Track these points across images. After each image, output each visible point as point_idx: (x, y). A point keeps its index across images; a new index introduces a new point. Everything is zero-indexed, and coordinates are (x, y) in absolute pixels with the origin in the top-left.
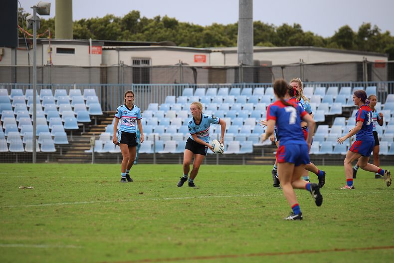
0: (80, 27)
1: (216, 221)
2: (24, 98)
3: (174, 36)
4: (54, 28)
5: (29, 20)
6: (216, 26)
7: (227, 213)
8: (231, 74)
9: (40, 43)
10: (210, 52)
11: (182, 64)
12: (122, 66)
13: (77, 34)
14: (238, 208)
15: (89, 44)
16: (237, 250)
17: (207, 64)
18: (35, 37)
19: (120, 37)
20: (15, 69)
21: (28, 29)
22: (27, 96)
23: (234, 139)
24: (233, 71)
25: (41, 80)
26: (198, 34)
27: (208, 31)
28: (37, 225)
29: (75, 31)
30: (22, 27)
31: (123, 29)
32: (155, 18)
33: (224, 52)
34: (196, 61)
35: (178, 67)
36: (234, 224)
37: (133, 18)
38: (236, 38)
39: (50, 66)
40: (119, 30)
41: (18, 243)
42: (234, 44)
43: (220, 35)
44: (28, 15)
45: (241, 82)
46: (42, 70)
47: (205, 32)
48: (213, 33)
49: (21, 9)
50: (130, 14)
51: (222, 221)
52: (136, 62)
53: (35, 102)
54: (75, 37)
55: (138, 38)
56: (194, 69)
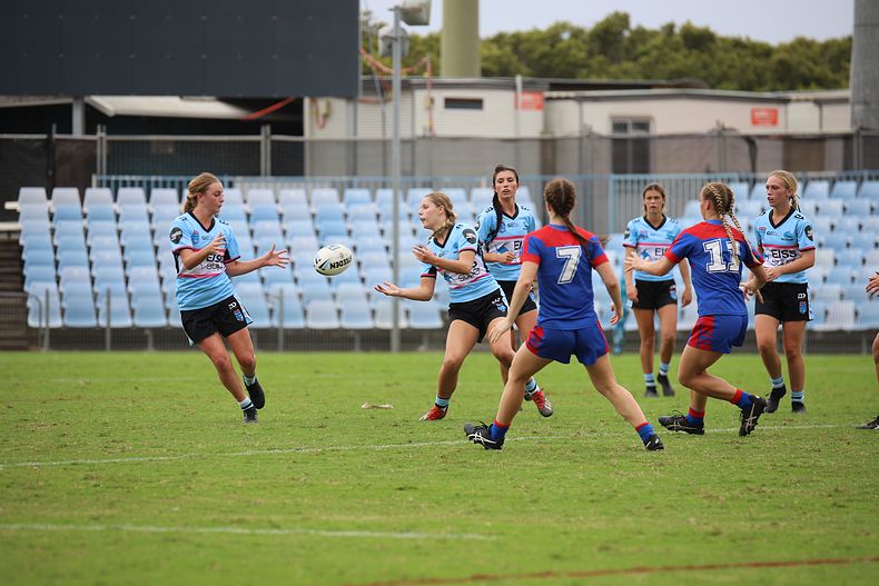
0: (495, 51)
1: (799, 482)
2: (373, 208)
3: (705, 66)
4: (438, 54)
5: (385, 38)
6: (802, 44)
7: (824, 464)
8: (835, 151)
9: (407, 87)
10: (786, 101)
11: (724, 129)
12: (588, 137)
13: (488, 65)
14: (848, 454)
15: (513, 87)
16: (848, 548)
17: (779, 129)
18: (397, 74)
19: (584, 71)
20: (353, 146)
21: (384, 56)
22: (380, 205)
23: (842, 297)
24: (840, 145)
25: (408, 168)
26: (759, 63)
27: (783, 56)
28: (401, 489)
29: (485, 59)
30: (368, 51)
31: (591, 54)
32: (664, 28)
33: (819, 103)
34: (755, 122)
35: (713, 137)
36: (840, 489)
37: (614, 30)
38: (847, 70)
39: (430, 138)
40: (582, 55)
41: (360, 528)
42: (843, 83)
43: (810, 64)
44: (381, 26)
45: (858, 169)
46: (413, 148)
47: (776, 57)
48: (794, 59)
49: (368, 13)
50: (607, 20)
51: (812, 481)
52: (619, 126)
53: (396, 218)
54: (486, 73)
55: (625, 73)
56: (750, 140)
